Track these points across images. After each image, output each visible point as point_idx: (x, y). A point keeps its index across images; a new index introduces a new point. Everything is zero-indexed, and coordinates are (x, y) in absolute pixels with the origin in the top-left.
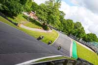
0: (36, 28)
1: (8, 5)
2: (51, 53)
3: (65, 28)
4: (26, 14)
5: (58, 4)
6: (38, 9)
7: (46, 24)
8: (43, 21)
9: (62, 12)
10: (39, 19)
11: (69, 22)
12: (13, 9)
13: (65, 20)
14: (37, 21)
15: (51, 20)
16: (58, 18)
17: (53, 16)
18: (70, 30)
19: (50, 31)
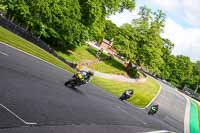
0: (114, 73)
1: (57, 27)
2: (145, 127)
3: (173, 73)
4: (93, 44)
5: (159, 25)
6: (118, 35)
7: (134, 66)
8: (128, 58)
9: (167, 41)
10: (120, 54)
11: (183, 61)
12: (68, 35)
13: (173, 56)
14: (116, 59)
15: (143, 56)
16: (159, 52)
17: (148, 48)
18: (183, 78)
19: (142, 80)
